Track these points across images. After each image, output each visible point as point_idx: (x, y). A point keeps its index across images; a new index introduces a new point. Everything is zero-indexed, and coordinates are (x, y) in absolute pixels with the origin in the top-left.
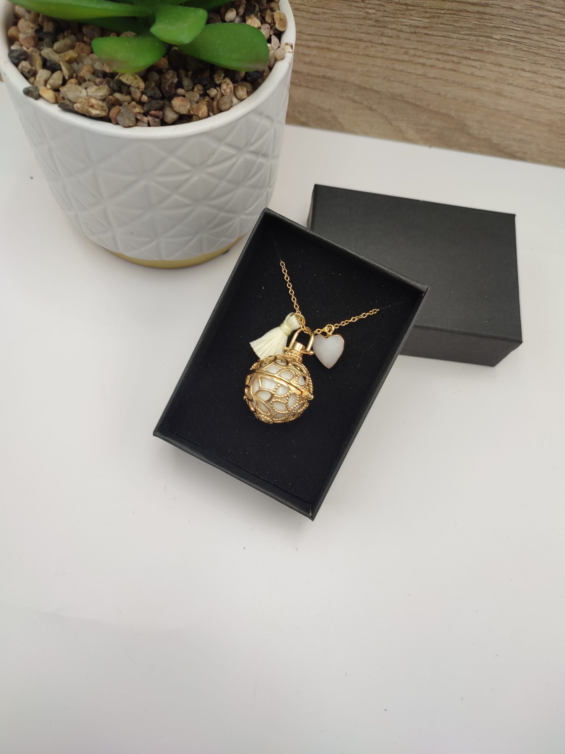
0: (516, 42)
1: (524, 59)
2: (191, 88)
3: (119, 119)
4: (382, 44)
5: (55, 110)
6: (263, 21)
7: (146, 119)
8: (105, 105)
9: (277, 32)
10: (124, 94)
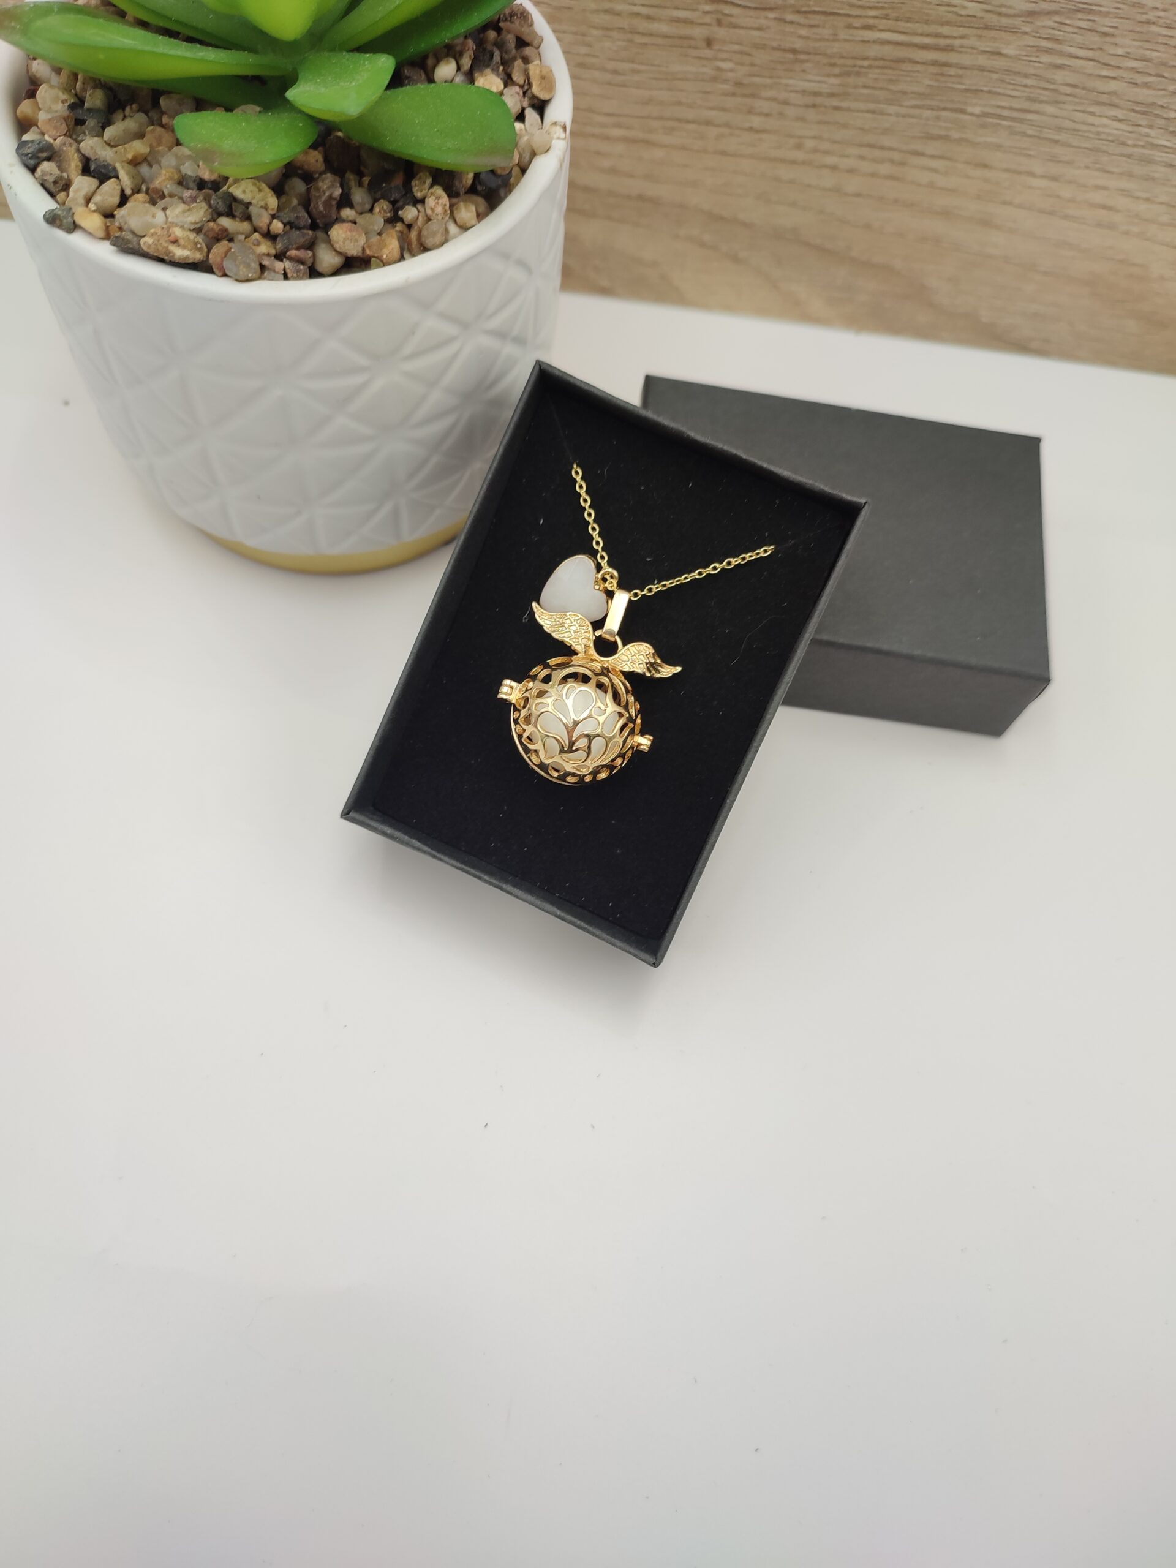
0: (1013, 119)
1: (1032, 153)
2: (368, 207)
3: (228, 265)
4: (751, 129)
5: (105, 252)
6: (508, 80)
7: (279, 266)
8: (200, 241)
9: (536, 101)
10: (237, 219)
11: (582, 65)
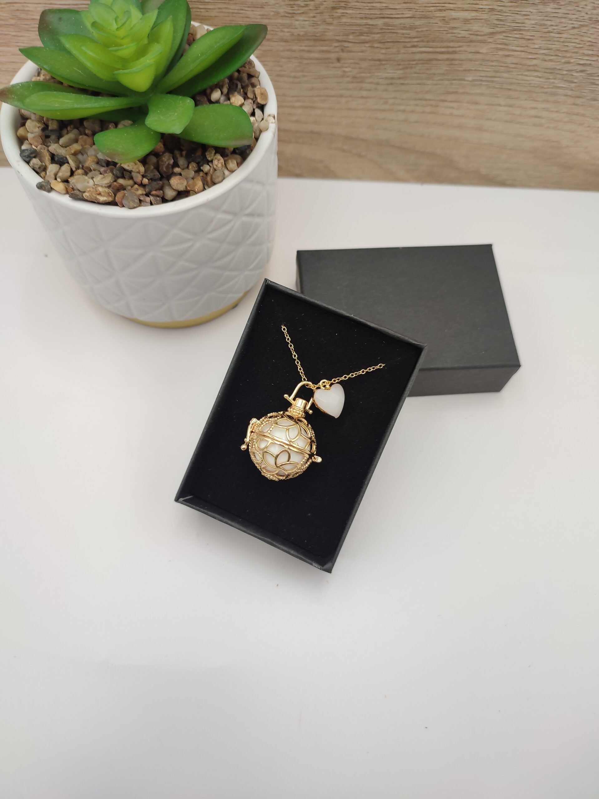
0: (488, 81)
1: (499, 96)
2: (186, 166)
3: (124, 202)
4: (362, 97)
5: (66, 200)
6: (246, 97)
7: (148, 199)
8: (111, 191)
9: (259, 105)
10: (127, 179)
11: (278, 75)
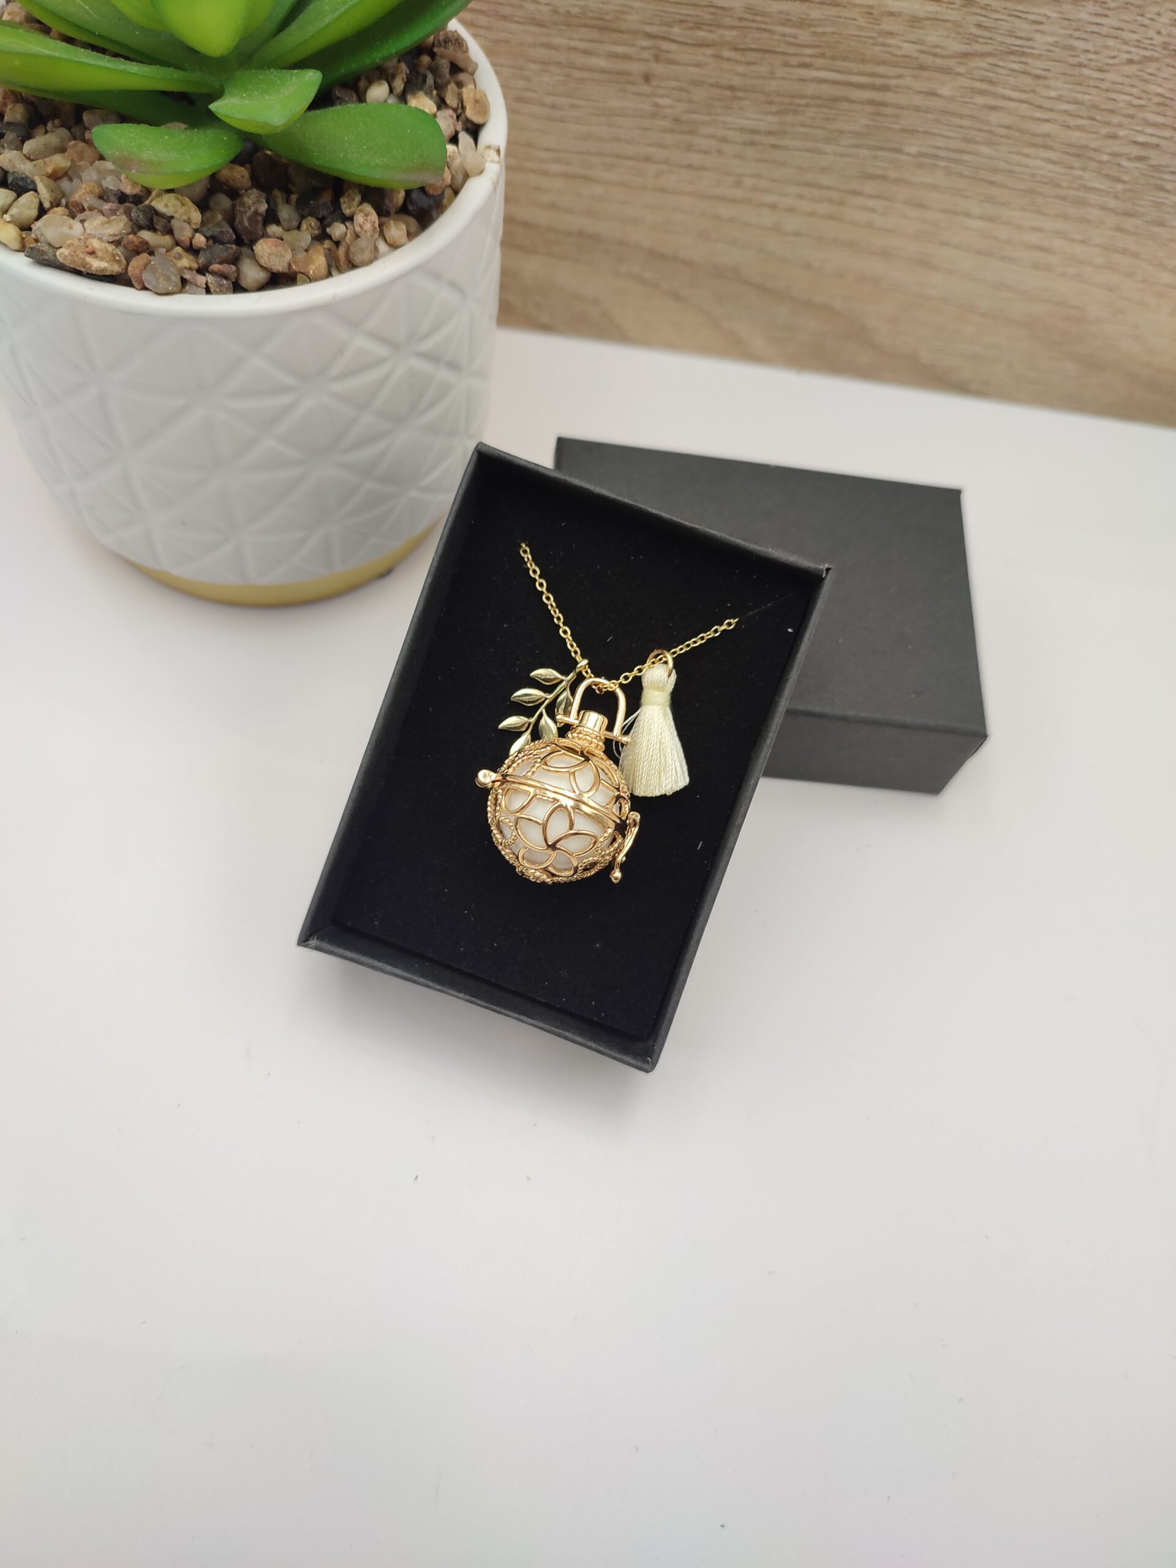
1: (969, 194)
2: (295, 224)
3: (147, 277)
4: (690, 167)
5: (20, 264)
6: (441, 104)
7: (201, 280)
8: (119, 253)
9: (469, 125)
10: (159, 233)
